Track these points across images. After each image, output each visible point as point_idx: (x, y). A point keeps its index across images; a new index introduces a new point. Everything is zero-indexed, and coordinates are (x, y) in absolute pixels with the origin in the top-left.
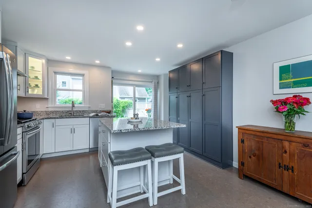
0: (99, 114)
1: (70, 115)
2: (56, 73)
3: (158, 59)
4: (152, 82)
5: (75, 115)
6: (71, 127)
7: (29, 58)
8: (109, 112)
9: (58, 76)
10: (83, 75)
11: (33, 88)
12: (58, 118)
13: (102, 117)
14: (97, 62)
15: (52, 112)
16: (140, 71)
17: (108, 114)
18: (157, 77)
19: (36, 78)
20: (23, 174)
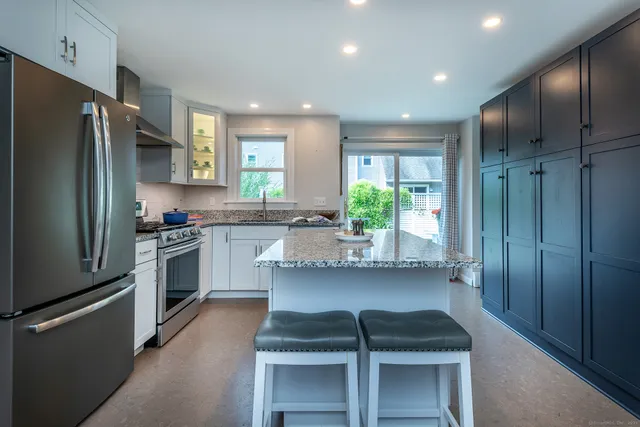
0: (309, 220)
1: (261, 218)
2: (240, 138)
3: (440, 78)
4: (442, 141)
5: (269, 218)
6: (257, 243)
7: (195, 114)
8: (331, 216)
9: (245, 145)
10: (284, 138)
11: (201, 169)
12: (234, 224)
13: (313, 226)
14: (307, 106)
15: (233, 213)
16: (406, 116)
17: (326, 219)
18: (456, 127)
19: (207, 149)
20: (157, 324)
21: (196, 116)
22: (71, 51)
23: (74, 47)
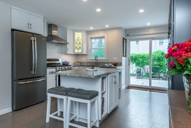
1: (96, 64)
5: (99, 64)
9: (93, 40)
10: (104, 37)
11: (78, 49)
15: (89, 63)
19: (80, 43)
21: (76, 33)
22: (30, 25)
23: (31, 25)
